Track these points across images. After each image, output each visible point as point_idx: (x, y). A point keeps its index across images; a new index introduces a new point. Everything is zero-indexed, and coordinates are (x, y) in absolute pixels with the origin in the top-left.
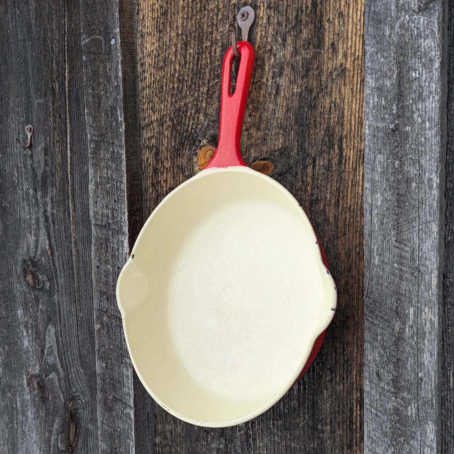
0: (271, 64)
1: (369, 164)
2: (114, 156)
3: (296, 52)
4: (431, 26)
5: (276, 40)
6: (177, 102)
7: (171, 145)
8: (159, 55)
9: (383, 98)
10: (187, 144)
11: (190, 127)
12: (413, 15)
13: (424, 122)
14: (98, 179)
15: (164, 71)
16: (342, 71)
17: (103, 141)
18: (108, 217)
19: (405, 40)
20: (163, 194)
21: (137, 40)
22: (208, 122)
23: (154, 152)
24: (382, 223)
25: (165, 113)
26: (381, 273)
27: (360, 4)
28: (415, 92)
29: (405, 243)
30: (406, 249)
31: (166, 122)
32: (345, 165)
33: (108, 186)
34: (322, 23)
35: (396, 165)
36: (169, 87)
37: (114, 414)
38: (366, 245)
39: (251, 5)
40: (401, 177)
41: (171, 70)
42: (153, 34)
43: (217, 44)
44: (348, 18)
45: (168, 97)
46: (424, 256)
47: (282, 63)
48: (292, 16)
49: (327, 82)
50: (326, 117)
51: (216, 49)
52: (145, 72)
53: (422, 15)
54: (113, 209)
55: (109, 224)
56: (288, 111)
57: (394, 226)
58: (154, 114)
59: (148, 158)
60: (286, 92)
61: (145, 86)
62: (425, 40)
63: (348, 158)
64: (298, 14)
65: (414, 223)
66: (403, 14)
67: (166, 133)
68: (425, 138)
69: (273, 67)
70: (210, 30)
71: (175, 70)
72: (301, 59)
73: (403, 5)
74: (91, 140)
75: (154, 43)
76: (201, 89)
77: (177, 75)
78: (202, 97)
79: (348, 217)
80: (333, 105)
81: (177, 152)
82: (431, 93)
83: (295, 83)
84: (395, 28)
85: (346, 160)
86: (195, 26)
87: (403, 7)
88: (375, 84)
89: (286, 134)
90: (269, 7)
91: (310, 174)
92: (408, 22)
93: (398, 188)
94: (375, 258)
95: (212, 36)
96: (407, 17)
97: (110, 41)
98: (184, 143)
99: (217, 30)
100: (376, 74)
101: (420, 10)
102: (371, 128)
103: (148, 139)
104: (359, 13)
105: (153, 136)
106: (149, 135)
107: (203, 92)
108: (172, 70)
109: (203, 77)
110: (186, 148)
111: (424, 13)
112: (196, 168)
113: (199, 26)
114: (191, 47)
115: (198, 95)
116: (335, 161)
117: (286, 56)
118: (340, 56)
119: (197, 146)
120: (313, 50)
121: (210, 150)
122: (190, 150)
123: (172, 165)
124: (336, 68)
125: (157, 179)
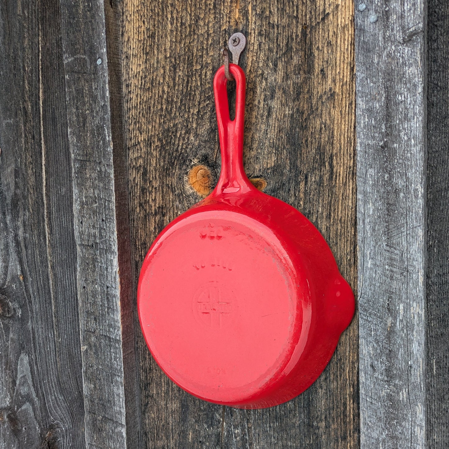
0: (263, 87)
1: (361, 177)
2: (101, 175)
3: (287, 77)
4: (414, 56)
5: (267, 65)
6: (166, 123)
7: (160, 165)
8: (146, 77)
9: (373, 119)
10: (177, 164)
11: (180, 147)
12: (398, 46)
13: (409, 139)
14: (84, 199)
15: (152, 92)
16: (331, 95)
17: (89, 161)
18: (95, 236)
19: (392, 68)
20: (152, 213)
21: (122, 61)
22: (199, 143)
23: (142, 172)
24: (374, 230)
25: (153, 134)
26: (374, 275)
27: (347, 35)
28: (401, 113)
29: (395, 246)
30: (396, 252)
31: (154, 142)
32: (336, 181)
33: (95, 205)
34: (312, 51)
35: (386, 178)
36: (157, 108)
37: (104, 434)
38: (359, 250)
39: (242, 32)
40: (390, 188)
41: (159, 92)
42: (139, 56)
43: (207, 68)
44: (336, 48)
45: (156, 118)
46: (412, 258)
47: (273, 86)
48: (283, 43)
49: (317, 104)
50: (317, 137)
51: (206, 72)
52: (130, 93)
53: (407, 46)
54: (101, 229)
55: (97, 243)
56: (280, 131)
57: (385, 232)
59: (135, 178)
60: (278, 114)
61: (131, 106)
62: (409, 67)
63: (338, 174)
64: (288, 42)
65: (402, 228)
66: (390, 44)
67: (154, 153)
68: (411, 154)
69: (265, 90)
70: (201, 54)
71: (163, 91)
72: (292, 83)
73: (390, 37)
74: (76, 159)
75: (140, 65)
76: (192, 111)
77: (165, 97)
78: (193, 118)
79: (339, 228)
80: (323, 126)
81: (166, 172)
82: (415, 114)
83: (287, 105)
84: (383, 57)
85: (336, 176)
86: (185, 49)
87: (389, 38)
88: (366, 106)
89: (278, 153)
90: (260, 34)
91: (302, 190)
92: (394, 52)
93: (388, 198)
94: (368, 262)
95: (202, 60)
96: (393, 47)
97: (96, 60)
98: (174, 163)
99: (207, 54)
100: (366, 97)
101: (404, 42)
102: (363, 145)
103: (135, 159)
104: (346, 43)
105: (141, 156)
106: (136, 155)
107: (193, 114)
108: (161, 91)
109: (193, 98)
110: (175, 168)
111: (408, 44)
112: (187, 187)
113: (188, 50)
114: (180, 70)
115: (188, 116)
116: (326, 177)
117: (277, 80)
118: (329, 82)
119: (188, 166)
120: (304, 76)
121: (201, 169)
122: (181, 169)
123: (161, 184)
124: (325, 92)
125: (145, 199)
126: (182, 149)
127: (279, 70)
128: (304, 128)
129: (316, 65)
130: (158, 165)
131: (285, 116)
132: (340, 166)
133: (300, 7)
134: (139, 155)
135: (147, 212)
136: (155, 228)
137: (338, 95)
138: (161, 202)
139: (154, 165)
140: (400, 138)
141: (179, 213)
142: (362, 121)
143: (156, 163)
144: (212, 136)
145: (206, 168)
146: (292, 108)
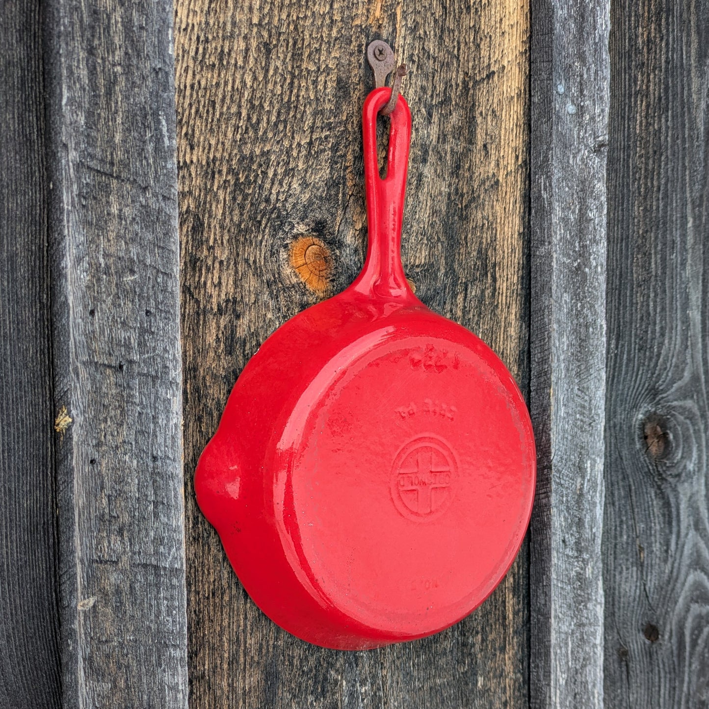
6: (246, 143)
7: (232, 220)
8: (207, 40)
9: (568, 232)
10: (266, 225)
11: (274, 196)
14: (101, 260)
15: (219, 75)
16: (495, 183)
17: (118, 178)
20: (212, 309)
22: (310, 197)
23: (191, 225)
24: (568, 370)
25: (218, 155)
28: (591, 233)
29: (585, 391)
30: (586, 397)
31: (220, 172)
32: (498, 300)
33: (129, 278)
34: (474, 114)
35: (578, 307)
36: (229, 108)
40: (582, 320)
41: (234, 81)
43: (328, 74)
45: (227, 127)
46: (597, 405)
48: (440, 86)
49: (479, 190)
50: (478, 235)
51: (326, 82)
53: (597, 155)
54: (143, 331)
55: (131, 362)
57: (577, 373)
58: (192, 148)
60: (431, 187)
62: (598, 182)
63: (501, 292)
65: (591, 370)
66: (583, 147)
67: (221, 194)
68: (598, 283)
69: (414, 145)
70: (317, 46)
71: (243, 82)
72: (448, 149)
75: (195, 12)
78: (300, 151)
80: (486, 222)
82: (601, 237)
84: (577, 160)
87: (583, 140)
89: (431, 246)
90: (411, 59)
91: (461, 305)
92: (587, 158)
93: (580, 332)
95: (319, 58)
96: (586, 153)
98: (260, 222)
99: (329, 51)
100: (562, 203)
101: (595, 150)
102: (559, 262)
104: (511, 121)
105: (190, 192)
107: (299, 144)
108: (238, 81)
109: (301, 118)
110: (264, 231)
112: (287, 271)
113: (296, 29)
114: (278, 58)
115: (291, 146)
116: (488, 292)
117: (431, 137)
118: (493, 164)
119: (287, 233)
120: (464, 144)
121: (314, 244)
122: (274, 236)
123: (232, 257)
124: (488, 176)
125: (197, 279)
126: (278, 200)
127: (434, 122)
128: (464, 218)
129: (479, 136)
130: (228, 220)
131: (440, 193)
132: (503, 281)
133: (462, 46)
134: (186, 189)
135: (202, 306)
136: (218, 340)
137: (502, 186)
138: (232, 290)
139: (219, 217)
140: (590, 262)
141: (269, 315)
142: (558, 232)
143: (224, 214)
144: (333, 193)
145: (322, 244)
146: (450, 185)
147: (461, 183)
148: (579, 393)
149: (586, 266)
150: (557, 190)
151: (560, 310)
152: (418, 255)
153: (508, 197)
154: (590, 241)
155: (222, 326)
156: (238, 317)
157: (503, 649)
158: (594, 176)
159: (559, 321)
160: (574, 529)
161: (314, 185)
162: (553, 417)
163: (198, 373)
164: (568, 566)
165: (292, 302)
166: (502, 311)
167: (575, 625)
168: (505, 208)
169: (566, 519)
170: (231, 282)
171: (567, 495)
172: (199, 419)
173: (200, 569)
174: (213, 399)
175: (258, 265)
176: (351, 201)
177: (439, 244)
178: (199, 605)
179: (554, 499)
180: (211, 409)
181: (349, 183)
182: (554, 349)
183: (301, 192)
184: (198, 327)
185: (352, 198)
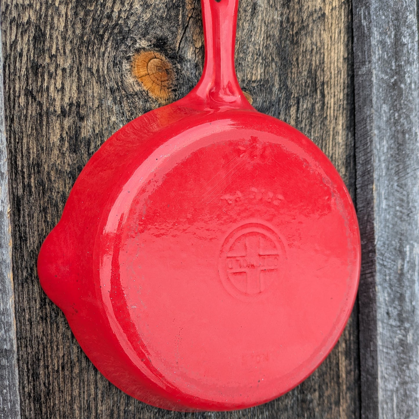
7: (74, 32)
9: (385, 53)
10: (108, 39)
11: (115, 14)
16: (322, 15)
20: (55, 111)
22: (151, 17)
29: (403, 187)
30: (404, 192)
32: (327, 112)
35: (396, 116)
38: (376, 190)
49: (308, 20)
50: (308, 57)
56: (267, 38)
60: (264, 15)
63: (329, 106)
65: (408, 169)
67: (62, 9)
80: (314, 47)
85: (327, 107)
88: (379, 37)
91: (294, 116)
94: (383, 203)
98: (102, 36)
100: (379, 29)
103: (17, 6)
105: (30, 5)
110: (106, 44)
112: (130, 80)
116: (318, 106)
119: (130, 47)
121: (156, 58)
122: (117, 49)
123: (75, 65)
124: (315, 10)
125: (39, 84)
126: (119, 17)
128: (295, 43)
130: (70, 32)
131: (273, 21)
132: (331, 97)
134: (27, 2)
135: (45, 109)
136: (62, 139)
137: (328, 18)
138: (76, 95)
139: (62, 29)
140: (405, 80)
141: (113, 119)
142: (377, 53)
143: (66, 26)
144: (173, 14)
145: (164, 58)
146: (282, 15)
147: (292, 14)
148: (398, 188)
149: (401, 82)
150: (375, 18)
151: (380, 118)
152: (254, 72)
153: (333, 28)
154: (405, 61)
155: (66, 126)
156: (82, 119)
157: (338, 403)
158: (406, 8)
159: (379, 128)
160: (397, 303)
161: (155, 6)
162: (376, 209)
163: (42, 168)
164: (392, 334)
165: (135, 108)
166: (330, 122)
167: (399, 383)
168: (331, 37)
169: (389, 294)
170: (74, 87)
171: (390, 275)
172: (44, 210)
173: (49, 346)
174: (58, 192)
175: (101, 74)
176: (191, 22)
177: (274, 64)
178: (49, 378)
179: (378, 278)
180: (57, 202)
181: (189, 7)
182: (375, 152)
183: (142, 12)
184: (41, 127)
185: (191, 20)
